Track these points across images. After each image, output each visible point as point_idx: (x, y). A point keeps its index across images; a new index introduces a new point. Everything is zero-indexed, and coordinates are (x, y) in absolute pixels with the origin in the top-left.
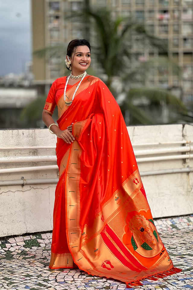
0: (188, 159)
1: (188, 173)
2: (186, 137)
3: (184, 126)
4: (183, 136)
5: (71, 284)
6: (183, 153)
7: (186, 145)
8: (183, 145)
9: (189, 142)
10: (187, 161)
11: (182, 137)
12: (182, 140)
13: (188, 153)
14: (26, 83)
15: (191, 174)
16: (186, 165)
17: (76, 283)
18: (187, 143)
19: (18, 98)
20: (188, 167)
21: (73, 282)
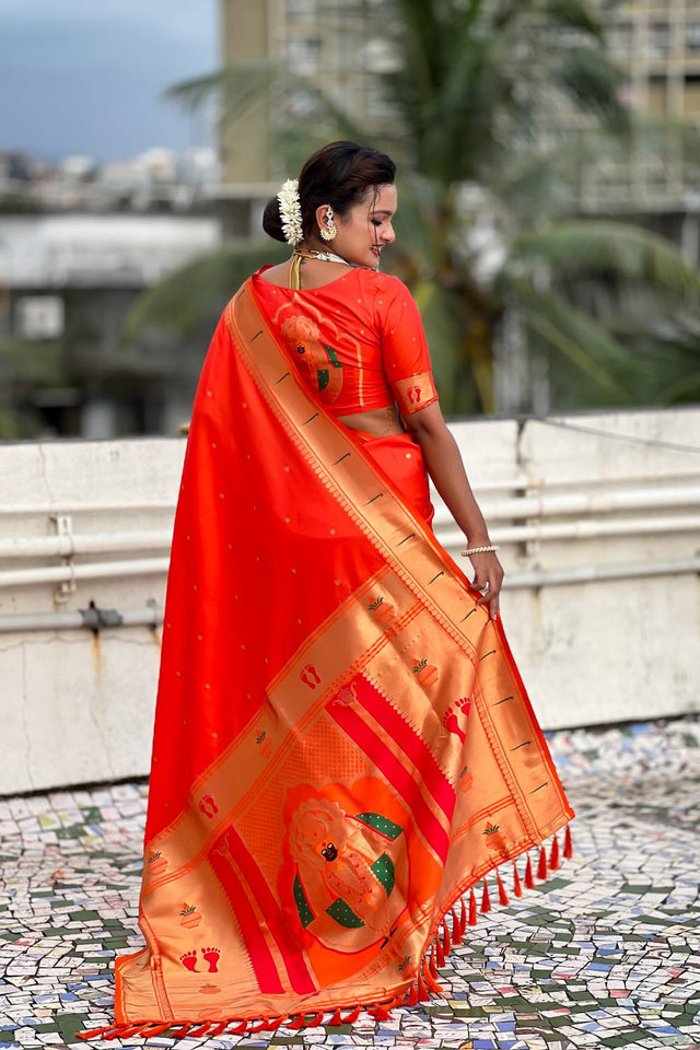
0: (533, 541)
1: (536, 589)
2: (530, 466)
3: (521, 427)
4: (520, 461)
5: (21, 988)
6: (519, 521)
7: (529, 493)
8: (520, 493)
9: (536, 482)
10: (530, 548)
11: (513, 467)
12: (516, 475)
13: (536, 521)
14: (181, 196)
15: (546, 595)
16: (530, 563)
17: (37, 984)
18: (532, 487)
19: (152, 251)
20: (537, 568)
21: (31, 981)
